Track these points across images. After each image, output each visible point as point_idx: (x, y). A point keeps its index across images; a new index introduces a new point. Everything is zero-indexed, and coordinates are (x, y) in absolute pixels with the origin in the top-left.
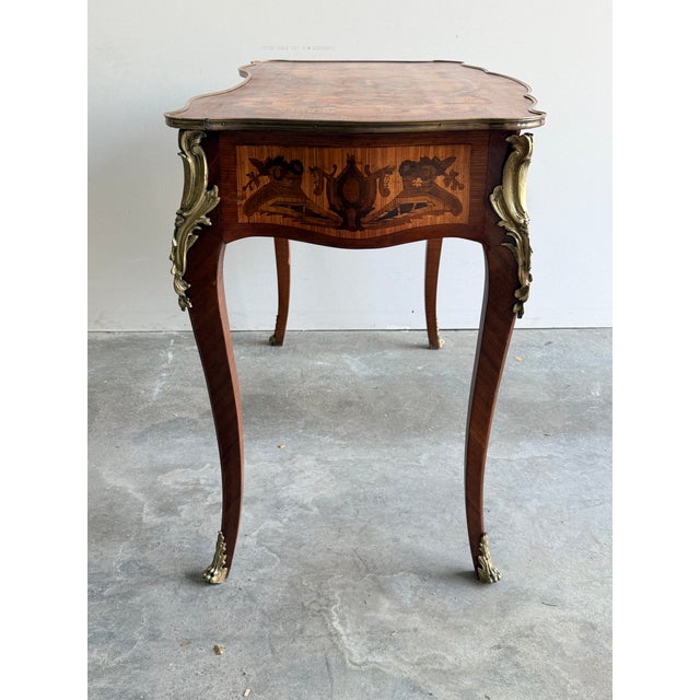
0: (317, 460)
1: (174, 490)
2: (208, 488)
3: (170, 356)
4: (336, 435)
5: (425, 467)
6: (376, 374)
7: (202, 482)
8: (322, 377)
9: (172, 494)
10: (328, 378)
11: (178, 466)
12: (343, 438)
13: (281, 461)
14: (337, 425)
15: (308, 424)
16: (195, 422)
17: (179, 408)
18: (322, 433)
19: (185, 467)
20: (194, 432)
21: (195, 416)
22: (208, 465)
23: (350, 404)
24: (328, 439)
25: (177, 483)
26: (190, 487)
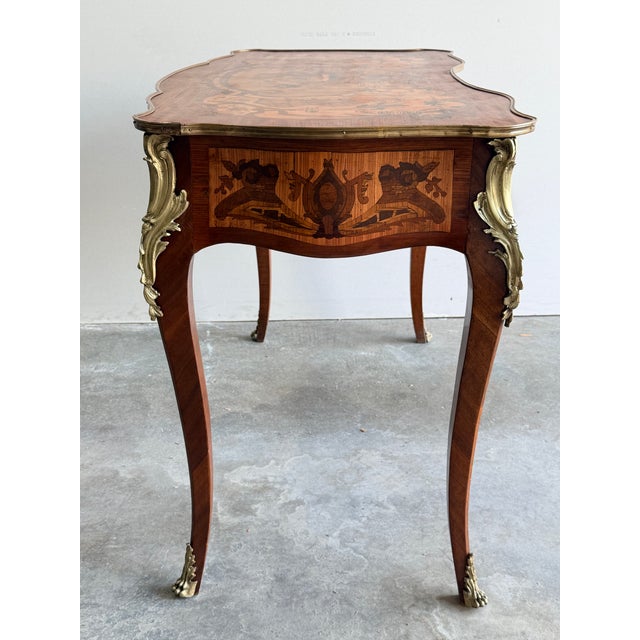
0: (382, 455)
1: (244, 488)
2: (277, 486)
3: (210, 348)
4: (395, 428)
5: (496, 462)
6: (424, 365)
7: (271, 479)
8: (369, 368)
9: (243, 492)
10: (375, 369)
11: (242, 464)
12: (403, 432)
13: (347, 457)
14: (395, 418)
15: (365, 418)
16: (249, 417)
17: (230, 402)
18: (381, 427)
19: (249, 463)
20: (251, 427)
21: (249, 410)
22: (273, 462)
23: (403, 396)
24: (388, 434)
25: (245, 481)
26: (260, 485)
